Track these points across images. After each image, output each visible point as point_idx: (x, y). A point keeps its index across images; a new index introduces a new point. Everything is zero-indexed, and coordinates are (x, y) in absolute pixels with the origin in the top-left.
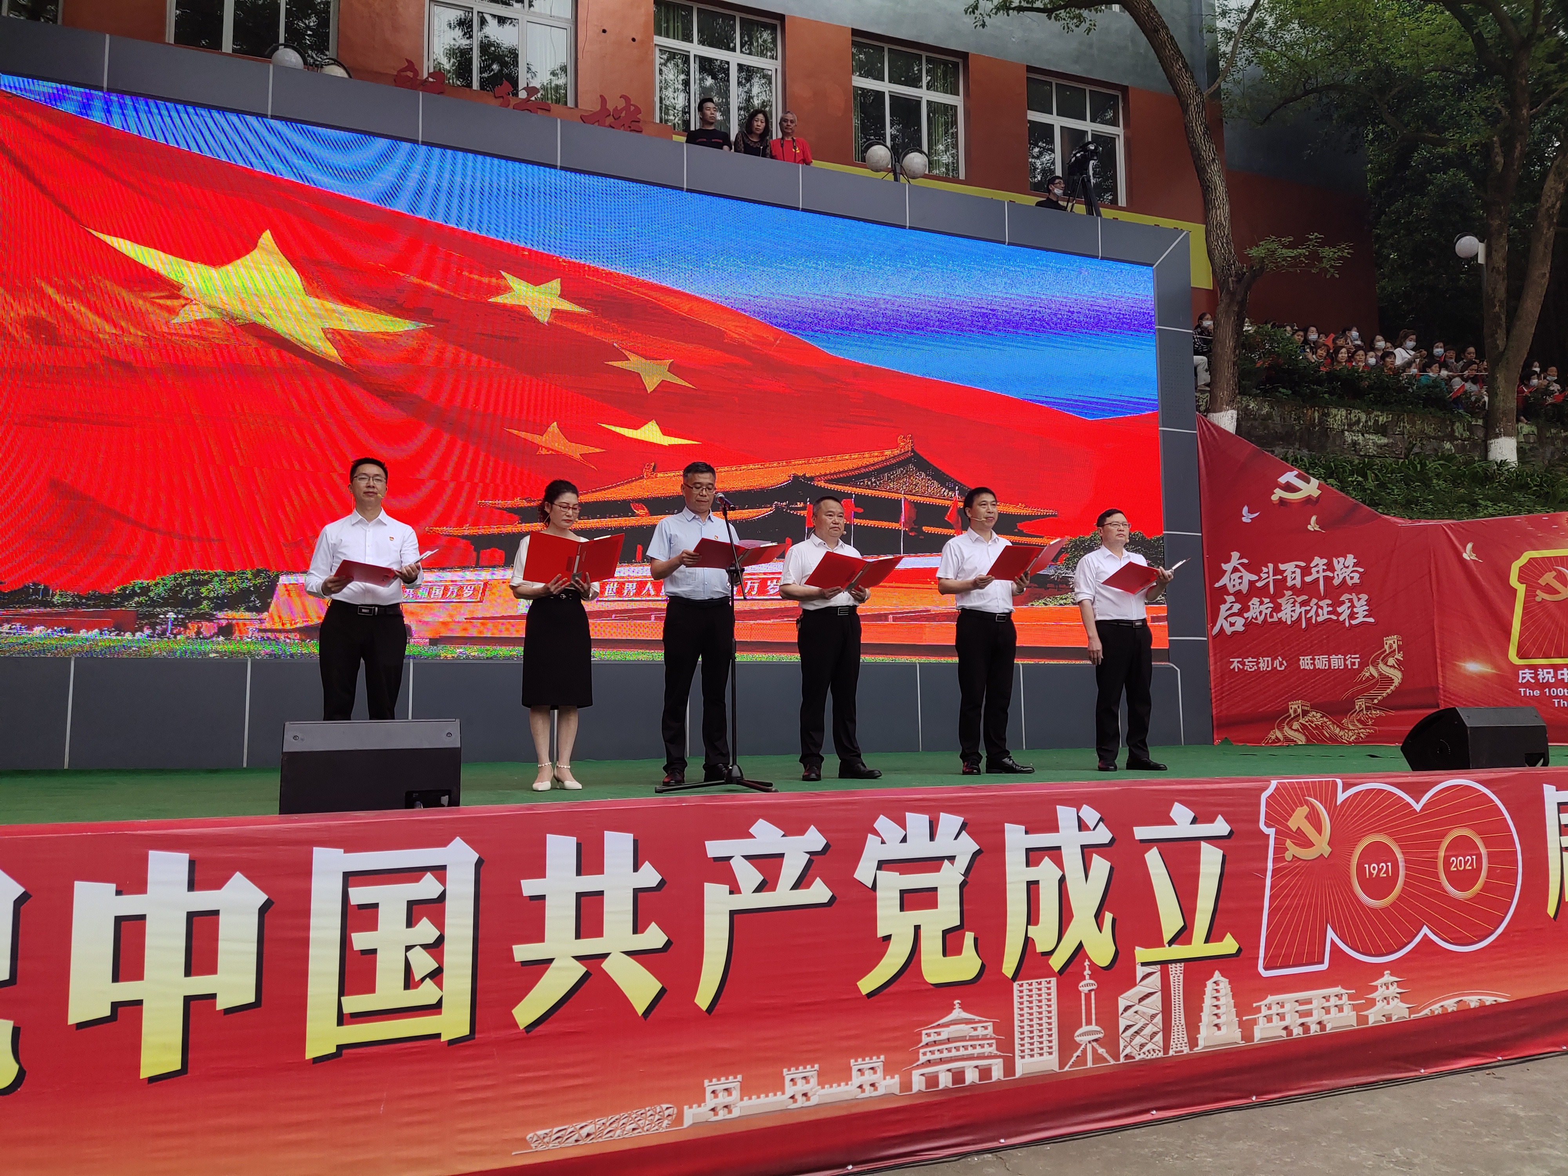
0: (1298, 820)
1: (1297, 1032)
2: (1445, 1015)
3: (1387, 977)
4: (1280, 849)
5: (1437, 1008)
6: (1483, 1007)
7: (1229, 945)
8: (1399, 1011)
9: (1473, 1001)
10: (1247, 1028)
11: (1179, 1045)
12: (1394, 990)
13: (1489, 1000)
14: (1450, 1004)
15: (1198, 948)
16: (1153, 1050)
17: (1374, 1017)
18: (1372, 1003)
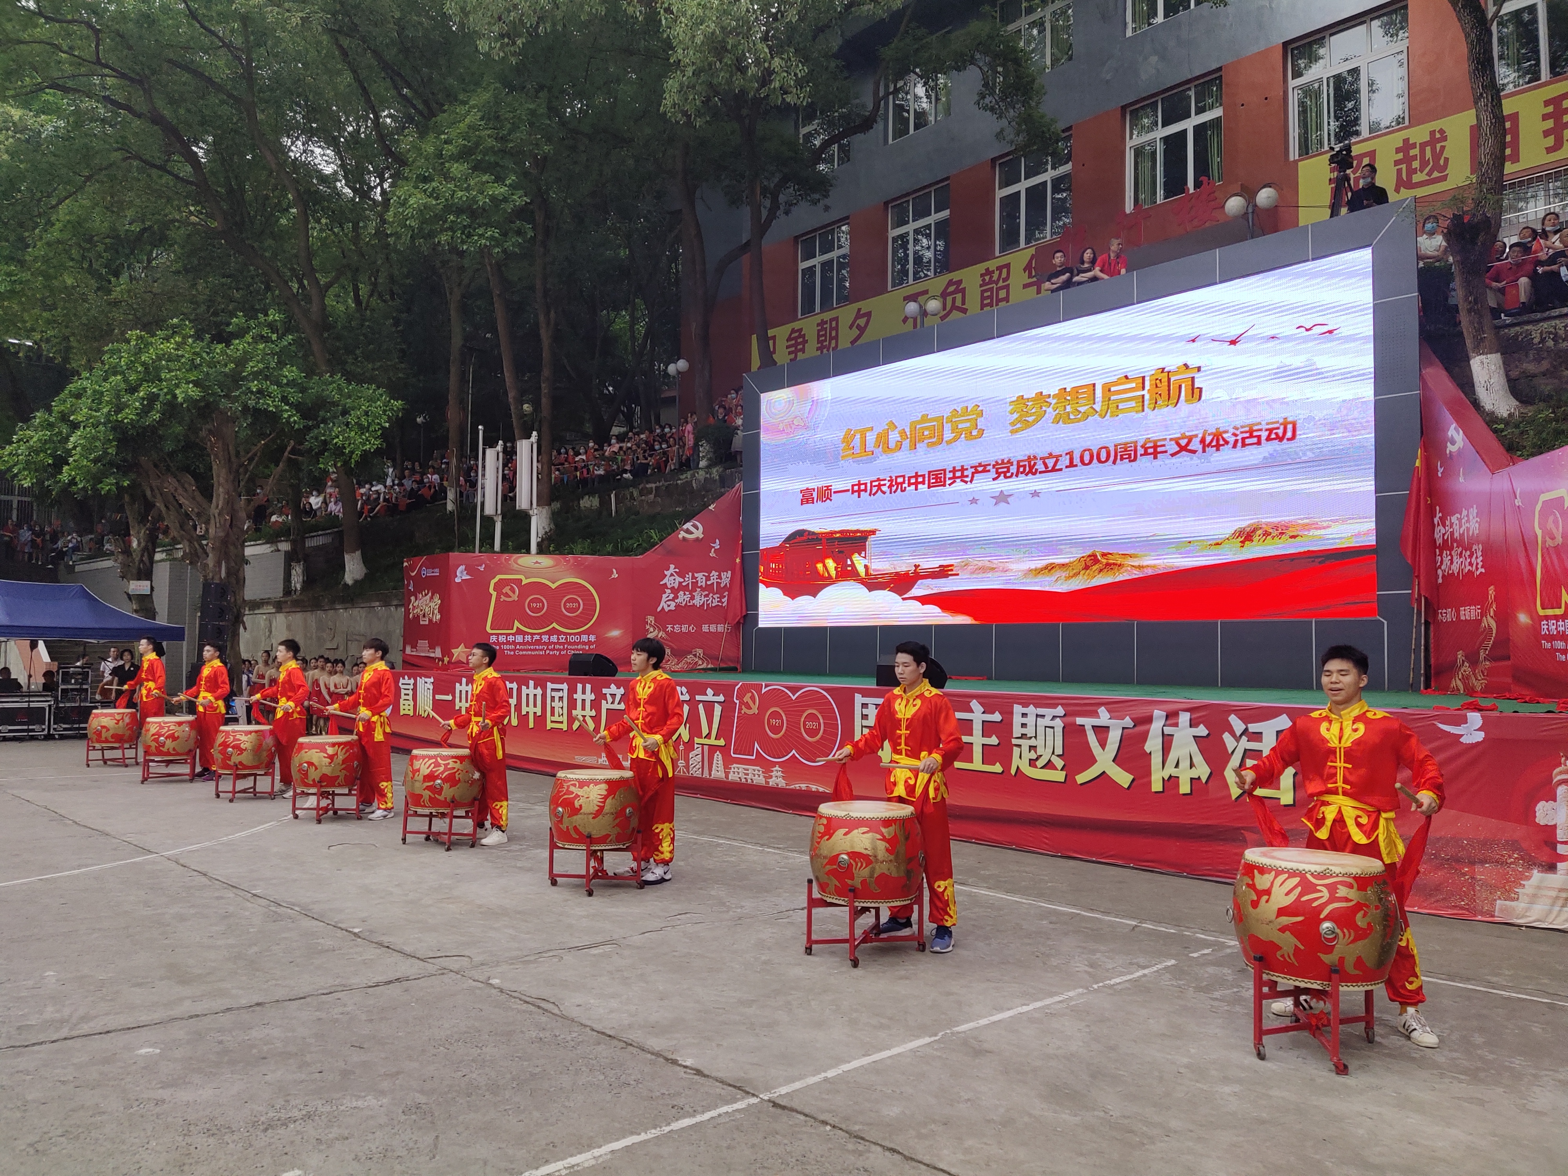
0: (747, 698)
1: (743, 780)
2: (801, 790)
3: (777, 768)
4: (740, 709)
5: (797, 786)
6: (818, 792)
7: (722, 742)
8: (782, 783)
9: (814, 788)
10: (727, 774)
11: (706, 775)
12: (780, 774)
13: (821, 790)
14: (803, 786)
15: (712, 741)
16: (698, 774)
17: (772, 783)
18: (771, 777)
